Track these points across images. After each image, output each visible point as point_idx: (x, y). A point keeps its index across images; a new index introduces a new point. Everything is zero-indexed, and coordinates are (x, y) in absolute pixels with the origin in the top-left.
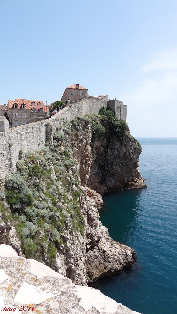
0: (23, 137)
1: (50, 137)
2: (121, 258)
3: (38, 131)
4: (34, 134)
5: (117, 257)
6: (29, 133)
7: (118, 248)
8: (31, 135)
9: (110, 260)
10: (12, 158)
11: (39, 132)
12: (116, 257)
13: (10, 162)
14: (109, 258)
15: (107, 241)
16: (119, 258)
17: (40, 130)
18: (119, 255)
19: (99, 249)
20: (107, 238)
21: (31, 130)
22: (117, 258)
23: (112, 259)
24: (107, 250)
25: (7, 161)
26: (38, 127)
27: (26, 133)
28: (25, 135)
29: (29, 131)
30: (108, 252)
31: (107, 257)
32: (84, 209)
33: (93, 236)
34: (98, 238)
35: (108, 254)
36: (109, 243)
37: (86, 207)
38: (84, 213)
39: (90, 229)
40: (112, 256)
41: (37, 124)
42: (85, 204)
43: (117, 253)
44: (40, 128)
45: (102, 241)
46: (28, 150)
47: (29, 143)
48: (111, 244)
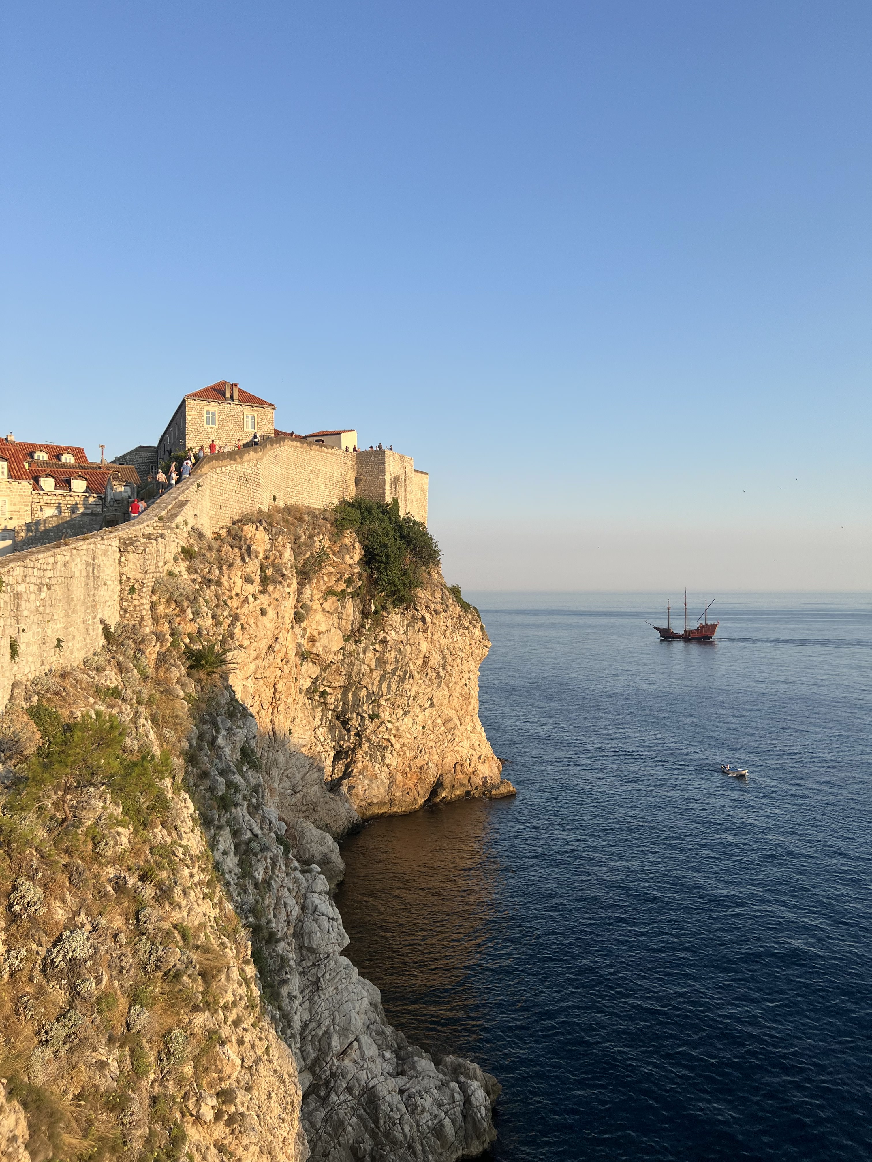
0: (23, 604)
1: (136, 602)
2: (447, 1122)
3: (87, 577)
5: (426, 1116)
6: (49, 588)
7: (432, 1075)
8: (58, 591)
9: (401, 1138)
11: (90, 582)
12: (423, 1119)
14: (394, 1125)
15: (380, 1047)
16: (435, 1122)
17: (93, 572)
18: (435, 1108)
19: (349, 1090)
20: (378, 1033)
21: (60, 572)
22: (430, 1124)
23: (407, 1129)
24: (385, 1093)
27: (40, 586)
28: (33, 597)
29: (50, 578)
30: (388, 1098)
31: (385, 1123)
32: (283, 911)
33: (325, 1033)
34: (346, 1036)
35: (392, 1110)
36: (388, 1055)
37: (291, 902)
38: (286, 929)
39: (310, 1000)
40: (407, 1116)
41: (85, 547)
42: (289, 889)
43: (428, 1099)
44: (96, 561)
45: (360, 1047)
46: (43, 663)
47: (49, 632)
48: (397, 1056)
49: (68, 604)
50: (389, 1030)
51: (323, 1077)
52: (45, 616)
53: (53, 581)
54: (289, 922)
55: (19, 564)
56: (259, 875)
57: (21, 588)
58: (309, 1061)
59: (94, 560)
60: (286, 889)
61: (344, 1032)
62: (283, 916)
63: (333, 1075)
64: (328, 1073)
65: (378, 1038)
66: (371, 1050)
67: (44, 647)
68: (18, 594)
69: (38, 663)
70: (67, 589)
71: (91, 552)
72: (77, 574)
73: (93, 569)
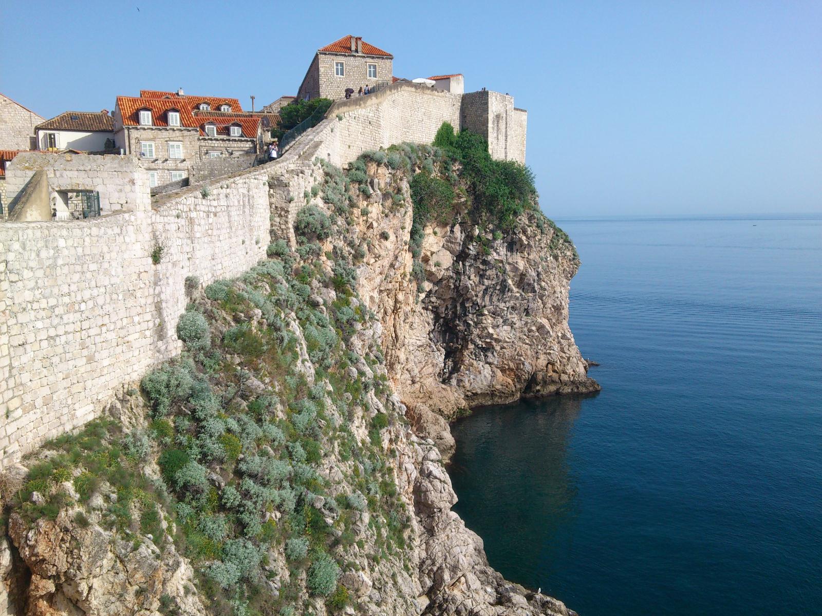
0: (196, 228)
1: (283, 227)
3: (244, 205)
4: (232, 219)
6: (215, 215)
7: (524, 606)
8: (223, 218)
10: (164, 305)
11: (247, 210)
13: (158, 321)
17: (249, 202)
20: (482, 572)
21: (223, 202)
25: (148, 317)
26: (246, 192)
27: (208, 213)
28: (203, 222)
29: (215, 207)
32: (405, 473)
33: (439, 568)
34: (455, 573)
36: (489, 589)
37: (410, 467)
38: (407, 487)
39: (427, 543)
41: (241, 181)
42: (409, 457)
44: (251, 193)
45: (466, 582)
46: (213, 275)
47: (217, 251)
48: (497, 591)
49: (231, 228)
50: (490, 570)
51: (438, 601)
52: (213, 237)
53: (218, 209)
54: (409, 483)
55: (190, 195)
56: (386, 444)
57: (194, 215)
58: (426, 589)
59: (248, 192)
60: (407, 457)
61: (454, 569)
62: (404, 477)
63: (446, 600)
64: (441, 599)
65: (481, 575)
66: (476, 584)
67: (213, 262)
68: (191, 219)
69: (210, 275)
70: (229, 216)
71: (246, 186)
72: (236, 203)
73: (249, 200)
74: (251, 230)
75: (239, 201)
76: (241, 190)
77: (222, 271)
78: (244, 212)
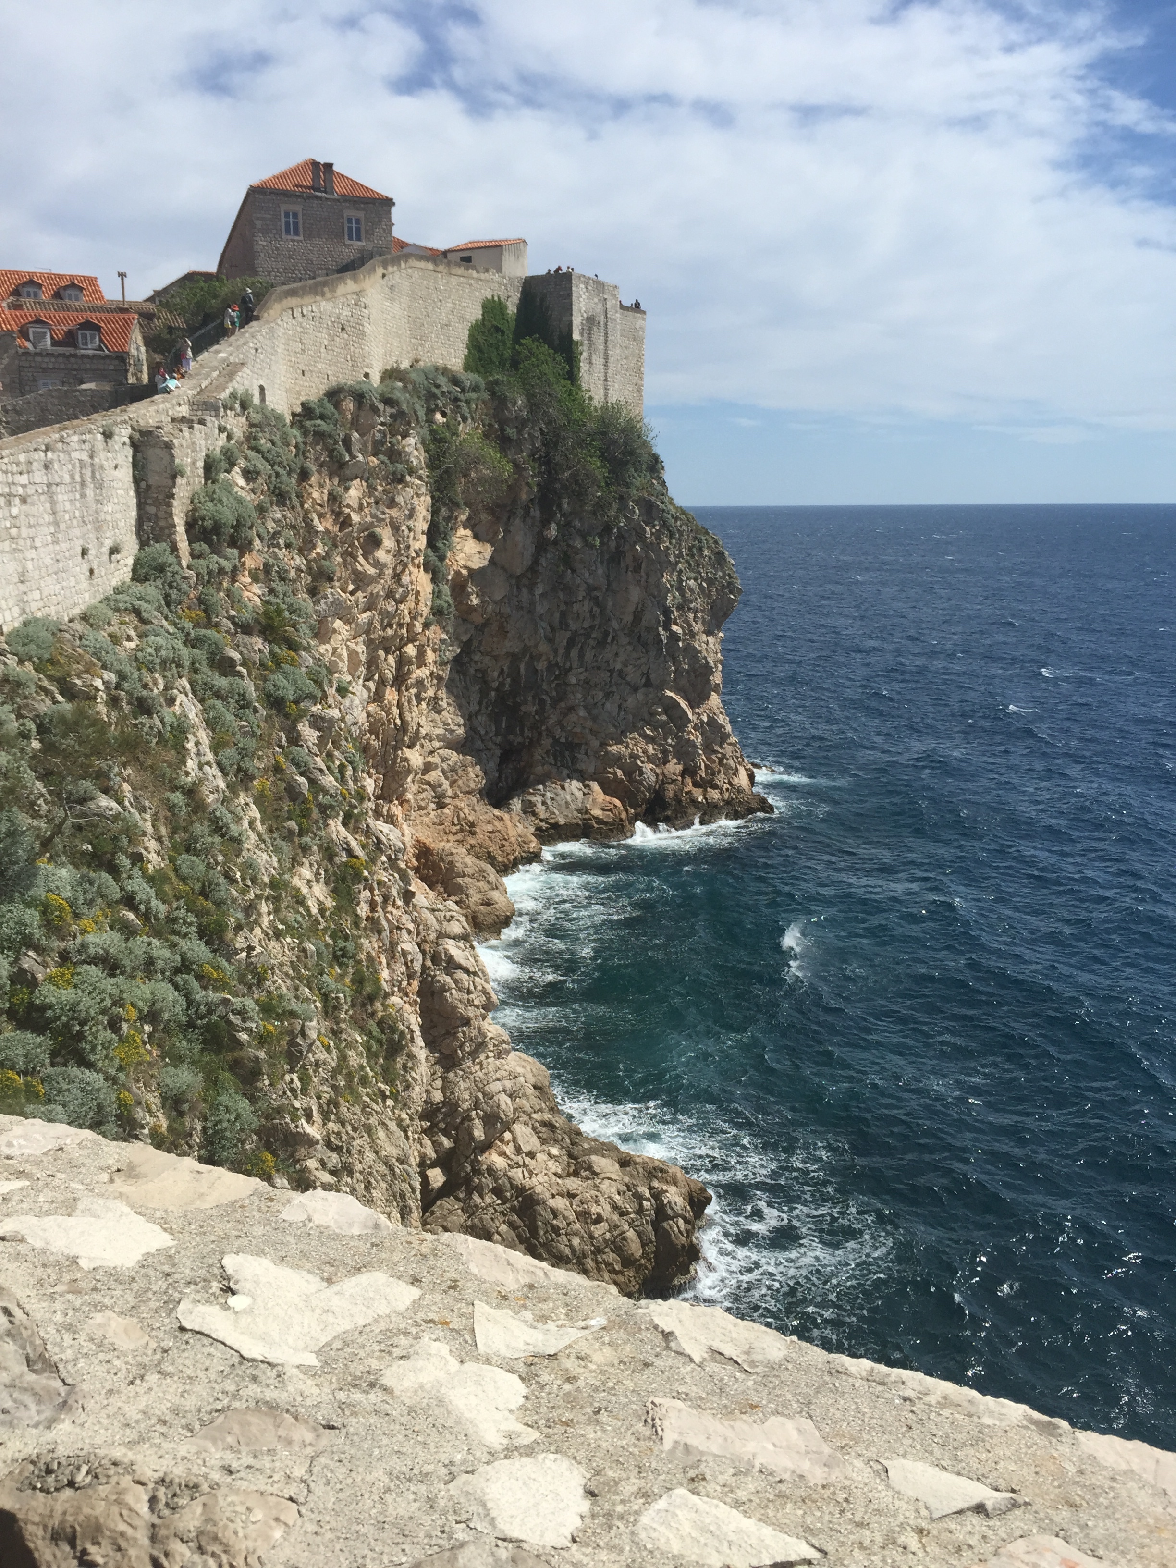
1: (162, 523)
2: (631, 1234)
3: (83, 484)
4: (59, 507)
5: (604, 1226)
6: (24, 501)
7: (614, 1177)
8: (40, 508)
9: (567, 1251)
11: (90, 492)
12: (599, 1230)
14: (559, 1235)
15: (544, 1142)
16: (615, 1233)
17: (93, 476)
18: (616, 1217)
19: (498, 1192)
20: (544, 1124)
21: (39, 476)
22: (608, 1236)
23: (576, 1241)
24: (547, 1195)
26: (85, 456)
27: (9, 498)
29: (24, 486)
30: (551, 1202)
31: (546, 1232)
32: (401, 960)
33: (464, 1119)
34: (493, 1125)
35: (555, 1217)
36: (555, 1151)
37: (411, 949)
38: (405, 983)
39: (444, 1079)
40: (577, 1226)
41: (75, 438)
42: (410, 933)
43: (608, 1208)
44: (96, 460)
45: (514, 1140)
46: (24, 611)
47: (30, 565)
48: (570, 1155)
49: (56, 524)
51: (463, 1175)
52: (21, 542)
53: (31, 490)
54: (410, 976)
58: (443, 1155)
59: (91, 457)
60: (404, 932)
61: (492, 1118)
62: (401, 966)
63: (477, 1172)
64: (469, 1170)
65: (544, 1129)
66: (531, 1144)
67: (22, 588)
69: (16, 610)
70: (53, 503)
71: (87, 446)
72: (67, 478)
73: (93, 472)
74: (98, 529)
75: (72, 477)
76: (75, 455)
77: (41, 604)
78: (83, 496)
